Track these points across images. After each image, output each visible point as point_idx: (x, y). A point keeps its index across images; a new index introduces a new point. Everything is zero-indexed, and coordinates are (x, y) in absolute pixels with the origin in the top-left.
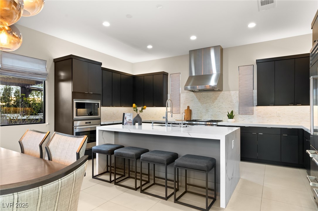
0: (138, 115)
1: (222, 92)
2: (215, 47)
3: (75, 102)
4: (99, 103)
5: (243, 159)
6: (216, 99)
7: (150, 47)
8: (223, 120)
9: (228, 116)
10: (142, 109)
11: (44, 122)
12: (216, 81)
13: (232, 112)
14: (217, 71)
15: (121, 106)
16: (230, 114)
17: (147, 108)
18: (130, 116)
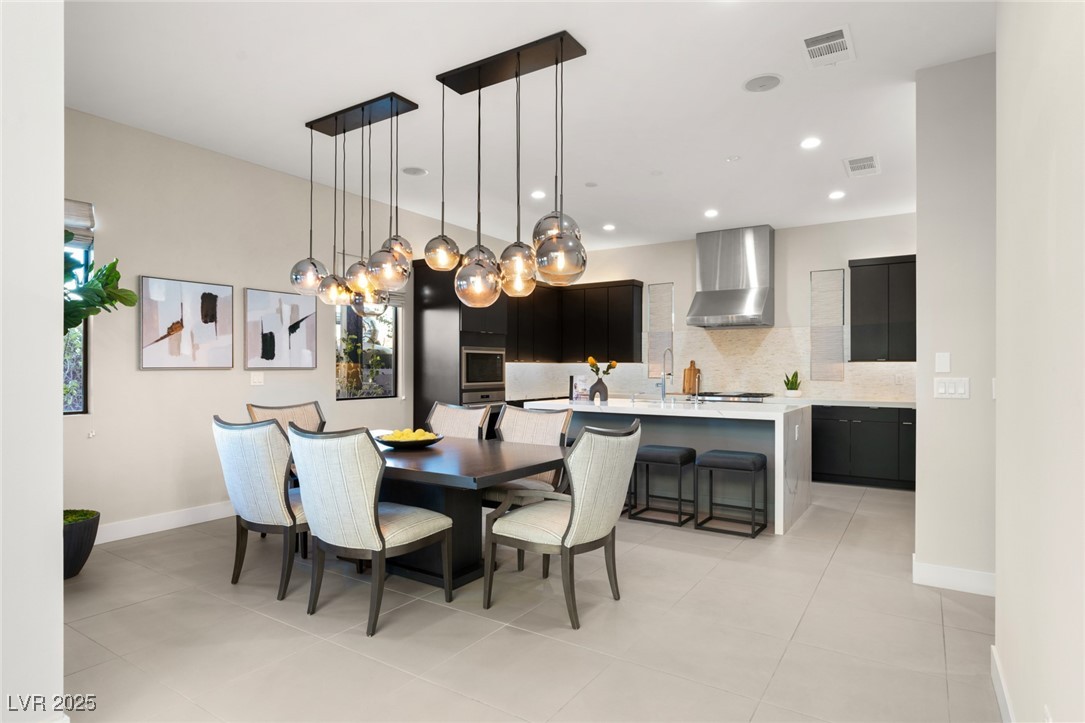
0: (600, 380)
1: (773, 329)
2: (757, 229)
3: (465, 352)
4: (504, 353)
5: (817, 476)
6: (758, 344)
7: (609, 227)
8: (775, 393)
9: (787, 384)
10: (609, 367)
11: (396, 396)
12: (759, 304)
13: (796, 375)
14: (761, 282)
15: (534, 361)
16: (790, 378)
17: (618, 364)
18: (585, 381)
